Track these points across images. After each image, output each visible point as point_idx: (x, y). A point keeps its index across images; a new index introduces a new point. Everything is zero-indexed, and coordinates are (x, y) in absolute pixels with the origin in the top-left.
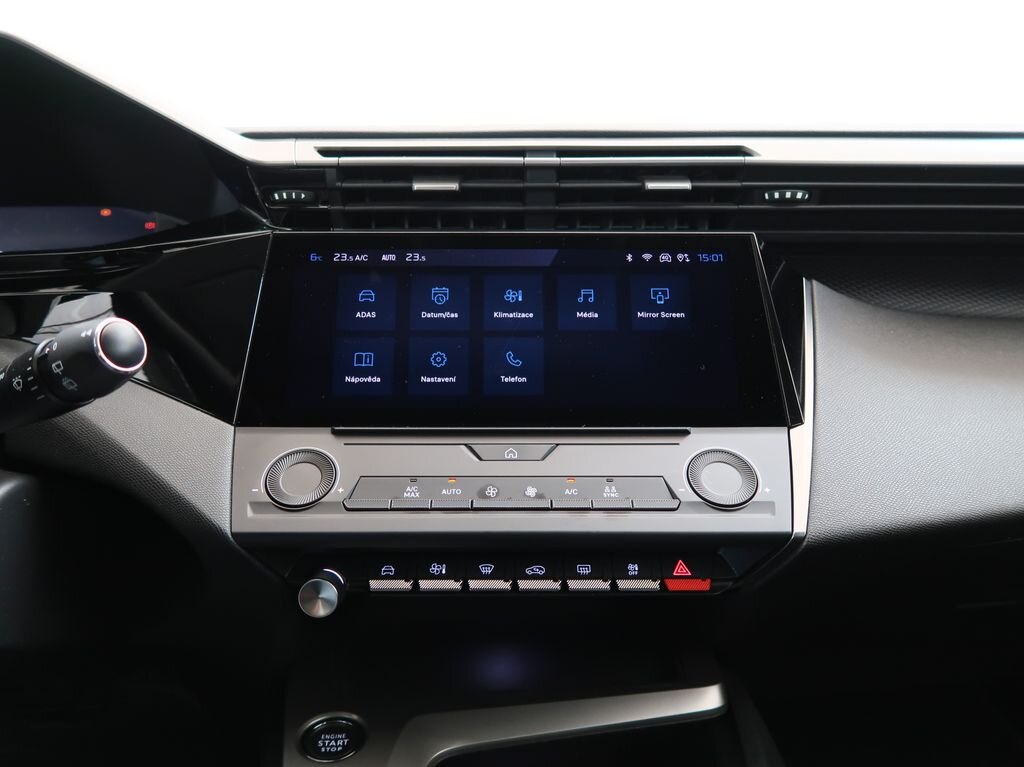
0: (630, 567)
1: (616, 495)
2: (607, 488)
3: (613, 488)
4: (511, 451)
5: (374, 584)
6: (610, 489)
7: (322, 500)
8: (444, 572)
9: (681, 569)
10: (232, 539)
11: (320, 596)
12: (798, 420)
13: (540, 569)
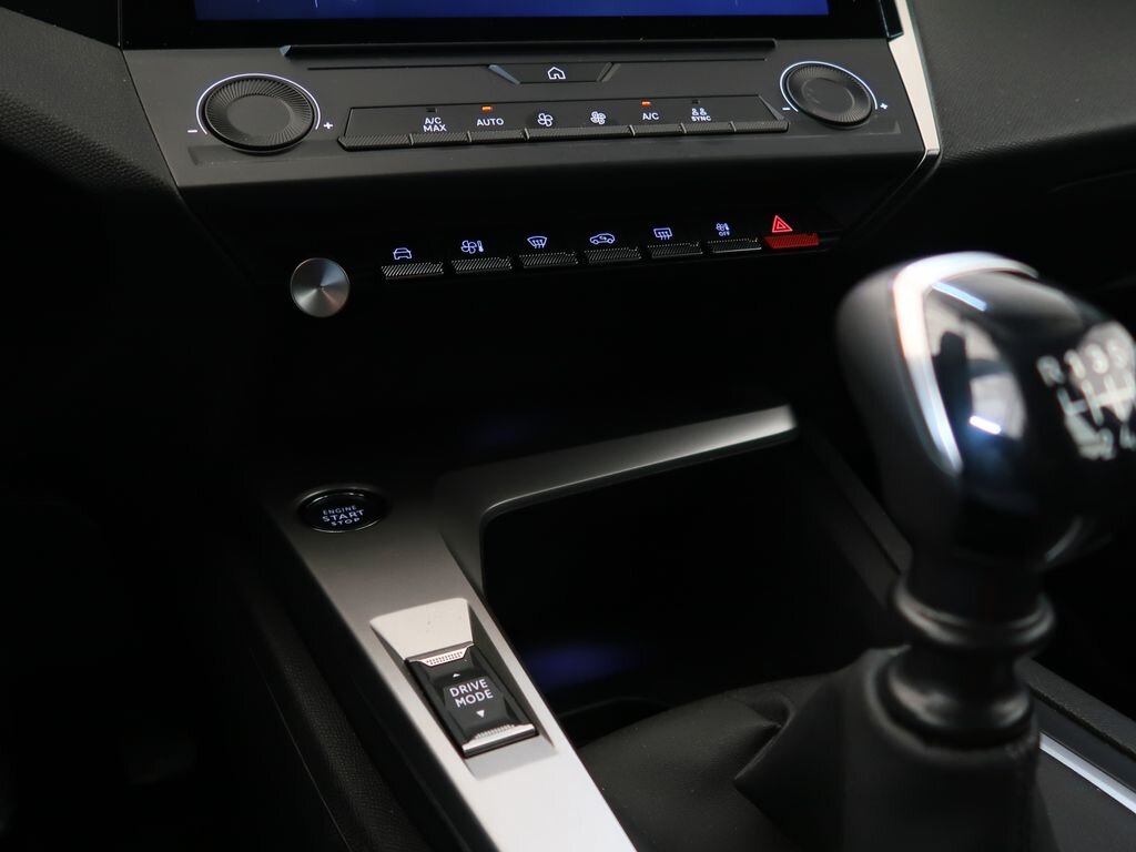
0: (719, 227)
1: (708, 118)
2: (694, 110)
3: (702, 110)
4: (554, 71)
5: (390, 272)
6: (699, 111)
7: (305, 138)
8: (481, 249)
9: (780, 225)
10: (180, 197)
11: (323, 285)
12: (897, 29)
13: (608, 237)
